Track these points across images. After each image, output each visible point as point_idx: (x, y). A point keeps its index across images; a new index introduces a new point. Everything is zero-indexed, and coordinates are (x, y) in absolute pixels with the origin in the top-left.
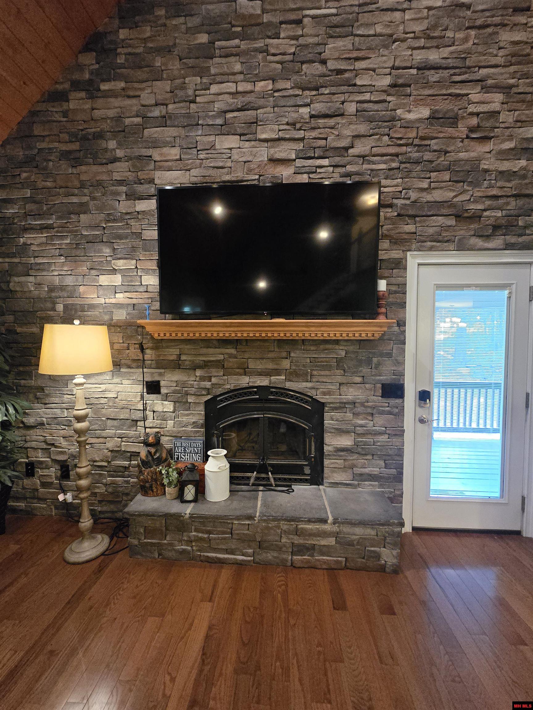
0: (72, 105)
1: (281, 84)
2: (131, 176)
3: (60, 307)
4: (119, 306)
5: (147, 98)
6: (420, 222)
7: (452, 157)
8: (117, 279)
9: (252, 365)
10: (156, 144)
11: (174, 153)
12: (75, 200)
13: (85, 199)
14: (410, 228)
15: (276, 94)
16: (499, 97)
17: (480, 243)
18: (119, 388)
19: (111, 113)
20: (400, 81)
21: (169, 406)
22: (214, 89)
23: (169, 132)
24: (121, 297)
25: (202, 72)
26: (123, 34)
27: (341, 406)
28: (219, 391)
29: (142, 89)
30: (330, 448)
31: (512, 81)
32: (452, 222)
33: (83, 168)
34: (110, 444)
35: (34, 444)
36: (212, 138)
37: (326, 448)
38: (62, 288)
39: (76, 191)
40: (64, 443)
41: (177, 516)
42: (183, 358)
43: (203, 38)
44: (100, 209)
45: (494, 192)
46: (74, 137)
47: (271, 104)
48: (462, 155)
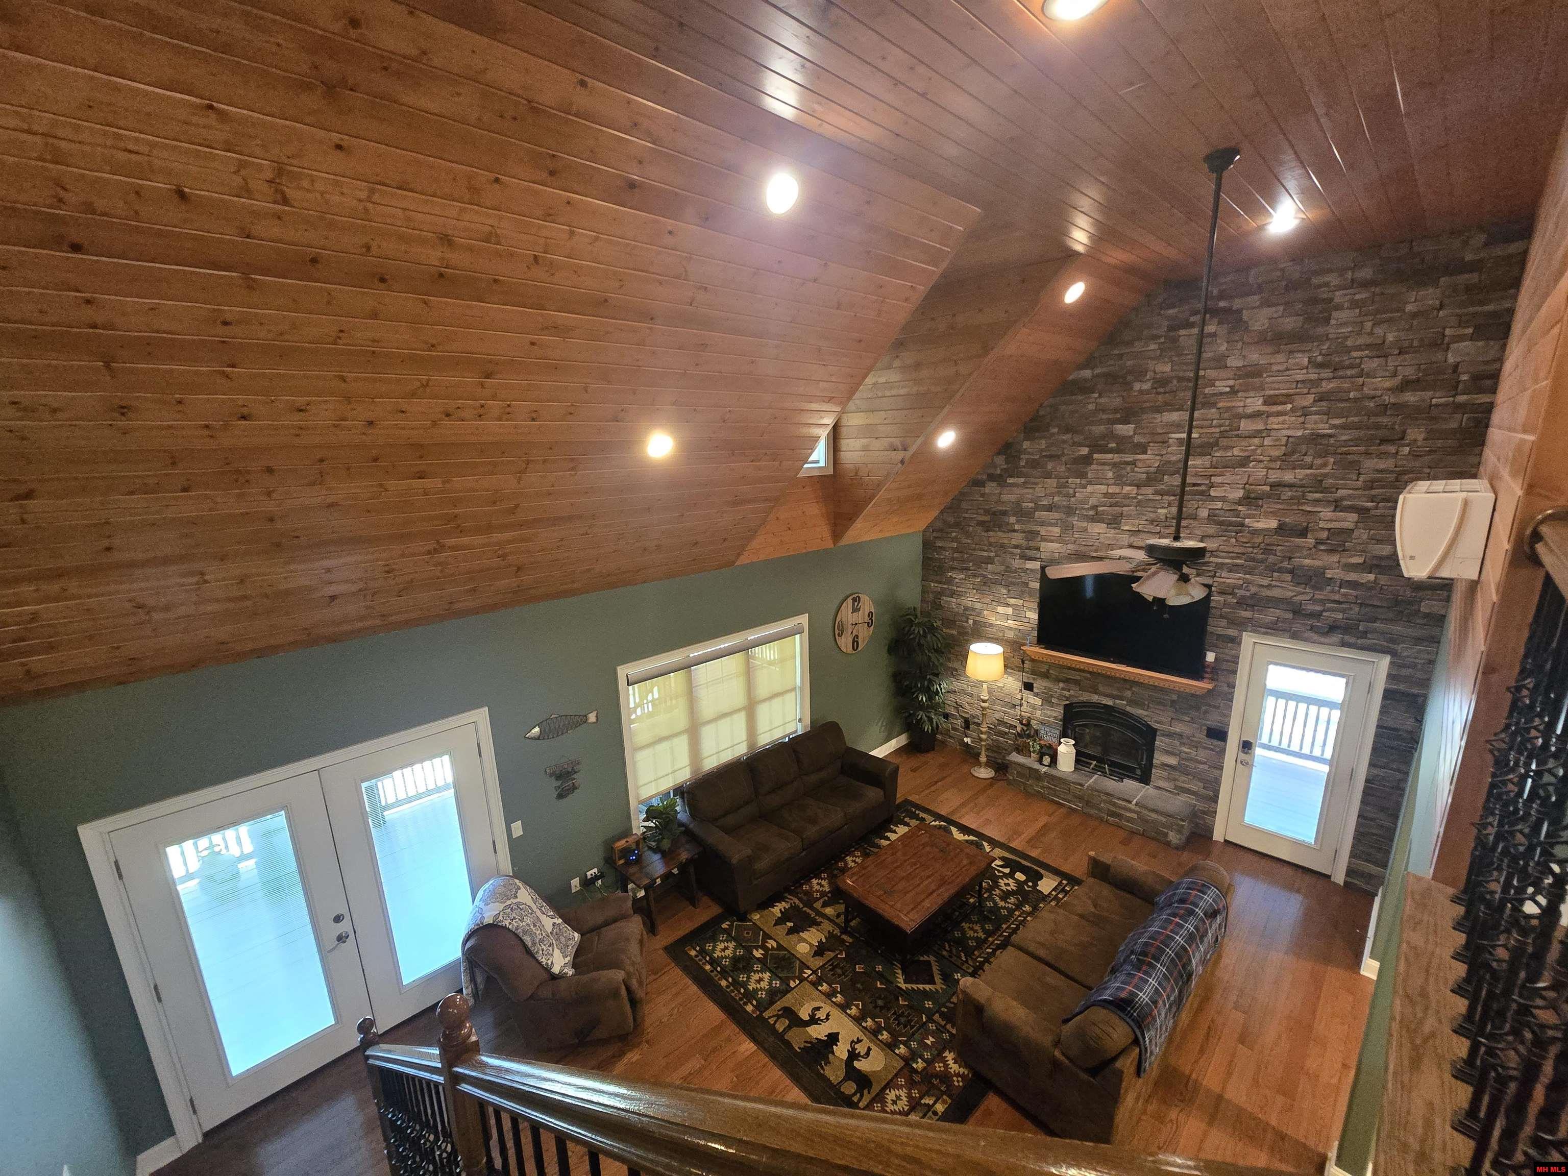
0: (987, 490)
1: (1144, 490)
2: (1024, 543)
3: (971, 622)
4: (1010, 629)
5: (1039, 491)
6: (1258, 610)
7: (1296, 561)
8: (1010, 611)
9: (1101, 688)
10: (1043, 524)
11: (1056, 531)
12: (985, 554)
13: (992, 554)
14: (1247, 614)
15: (1139, 497)
16: (1353, 517)
17: (1315, 637)
18: (1006, 681)
19: (1012, 498)
20: (1253, 495)
21: (1038, 701)
22: (1090, 488)
23: (1055, 515)
24: (1010, 623)
25: (1082, 475)
26: (1026, 445)
27: (1170, 735)
28: (1075, 700)
29: (1036, 484)
30: (1158, 762)
31: (1370, 505)
32: (1290, 616)
33: (991, 533)
34: (997, 716)
35: (949, 702)
36: (1085, 524)
37: (1155, 761)
38: (974, 609)
39: (986, 548)
40: (968, 707)
41: (1037, 771)
42: (1051, 671)
43: (1085, 451)
44: (1002, 564)
45: (1337, 597)
46: (987, 512)
47: (1134, 504)
48: (1307, 562)
